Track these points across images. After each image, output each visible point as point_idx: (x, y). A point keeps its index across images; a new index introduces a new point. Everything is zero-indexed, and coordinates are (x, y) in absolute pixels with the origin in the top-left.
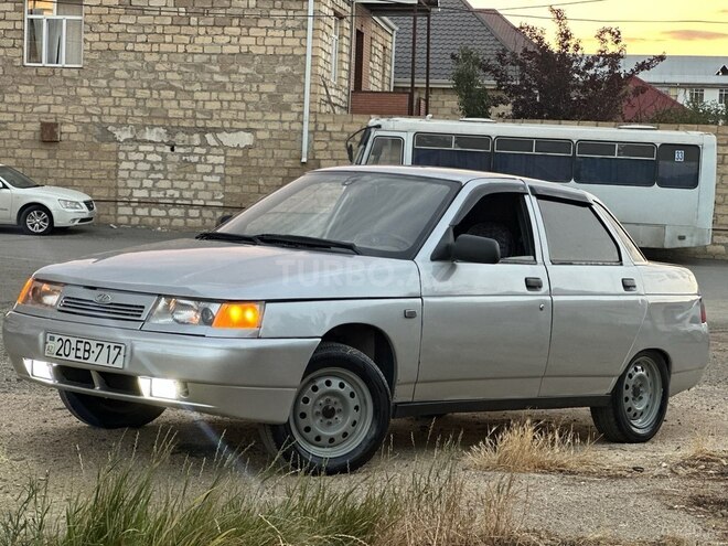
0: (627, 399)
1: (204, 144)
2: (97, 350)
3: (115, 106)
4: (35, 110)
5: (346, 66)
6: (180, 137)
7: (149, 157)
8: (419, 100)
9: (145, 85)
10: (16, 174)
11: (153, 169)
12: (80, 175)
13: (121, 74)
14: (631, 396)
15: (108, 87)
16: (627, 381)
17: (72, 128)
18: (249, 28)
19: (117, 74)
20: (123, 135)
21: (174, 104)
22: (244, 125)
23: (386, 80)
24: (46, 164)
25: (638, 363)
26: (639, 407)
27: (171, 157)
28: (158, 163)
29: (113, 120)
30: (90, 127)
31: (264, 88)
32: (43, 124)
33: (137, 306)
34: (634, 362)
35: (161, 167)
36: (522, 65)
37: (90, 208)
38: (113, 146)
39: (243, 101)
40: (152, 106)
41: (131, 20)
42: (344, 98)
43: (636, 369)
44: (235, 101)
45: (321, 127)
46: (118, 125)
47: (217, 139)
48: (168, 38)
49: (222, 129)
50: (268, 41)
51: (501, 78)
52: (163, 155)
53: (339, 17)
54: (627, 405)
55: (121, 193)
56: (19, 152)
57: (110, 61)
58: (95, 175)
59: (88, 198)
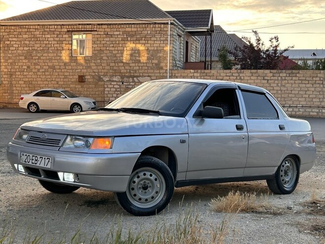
0: (282, 176)
1: (134, 81)
2: (40, 160)
3: (103, 69)
4: (76, 71)
5: (182, 53)
6: (125, 79)
7: (115, 86)
8: (208, 64)
9: (113, 61)
10: (70, 93)
11: (116, 90)
12: (92, 93)
13: (105, 58)
14: (283, 175)
15: (101, 62)
16: (282, 168)
17: (89, 77)
18: (148, 41)
19: (104, 58)
20: (106, 79)
21: (123, 68)
22: (147, 75)
23: (197, 59)
24: (81, 89)
25: (287, 161)
26: (287, 179)
27: (122, 86)
28: (118, 88)
29: (103, 74)
30: (95, 77)
31: (154, 61)
32: (79, 76)
33: (58, 140)
34: (285, 160)
35: (119, 90)
36: (244, 51)
37: (95, 104)
38: (103, 83)
39: (147, 66)
40: (116, 68)
41: (108, 39)
42: (182, 64)
43: (286, 163)
44: (144, 66)
45: (174, 75)
46: (104, 76)
47: (138, 80)
48: (121, 45)
49: (140, 76)
50: (155, 45)
51: (236, 56)
52: (119, 85)
53: (180, 36)
54: (282, 178)
55: (106, 99)
56: (71, 86)
57: (101, 54)
58: (97, 93)
59: (94, 101)
